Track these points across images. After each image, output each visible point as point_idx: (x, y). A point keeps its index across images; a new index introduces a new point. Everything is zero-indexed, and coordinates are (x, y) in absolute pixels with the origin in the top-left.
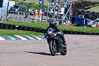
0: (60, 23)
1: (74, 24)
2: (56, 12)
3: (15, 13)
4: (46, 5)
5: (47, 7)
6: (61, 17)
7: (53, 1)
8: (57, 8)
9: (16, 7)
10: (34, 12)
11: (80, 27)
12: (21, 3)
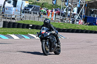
0: (73, 22)
1: (86, 24)
2: (69, 12)
3: (29, 12)
4: (59, 5)
5: (60, 7)
6: (74, 16)
7: (66, 1)
8: (70, 8)
9: (30, 6)
10: (47, 12)
12: (35, 3)
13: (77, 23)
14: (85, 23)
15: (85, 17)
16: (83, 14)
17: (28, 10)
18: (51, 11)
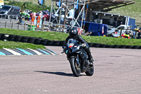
2: (63, 16)
3: (4, 16)
4: (48, 6)
5: (49, 8)
6: (69, 22)
8: (64, 10)
9: (5, 8)
10: (31, 16)
11: (97, 37)
16: (83, 19)
17: (3, 13)
18: (37, 15)
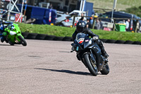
13: (12, 18)
14: (27, 19)
15: (28, 7)
16: (24, 1)
